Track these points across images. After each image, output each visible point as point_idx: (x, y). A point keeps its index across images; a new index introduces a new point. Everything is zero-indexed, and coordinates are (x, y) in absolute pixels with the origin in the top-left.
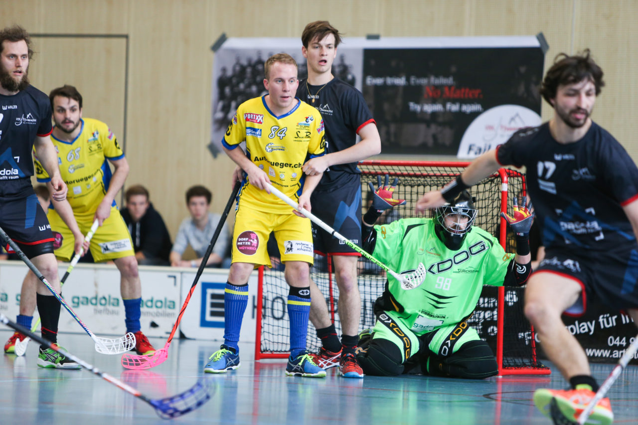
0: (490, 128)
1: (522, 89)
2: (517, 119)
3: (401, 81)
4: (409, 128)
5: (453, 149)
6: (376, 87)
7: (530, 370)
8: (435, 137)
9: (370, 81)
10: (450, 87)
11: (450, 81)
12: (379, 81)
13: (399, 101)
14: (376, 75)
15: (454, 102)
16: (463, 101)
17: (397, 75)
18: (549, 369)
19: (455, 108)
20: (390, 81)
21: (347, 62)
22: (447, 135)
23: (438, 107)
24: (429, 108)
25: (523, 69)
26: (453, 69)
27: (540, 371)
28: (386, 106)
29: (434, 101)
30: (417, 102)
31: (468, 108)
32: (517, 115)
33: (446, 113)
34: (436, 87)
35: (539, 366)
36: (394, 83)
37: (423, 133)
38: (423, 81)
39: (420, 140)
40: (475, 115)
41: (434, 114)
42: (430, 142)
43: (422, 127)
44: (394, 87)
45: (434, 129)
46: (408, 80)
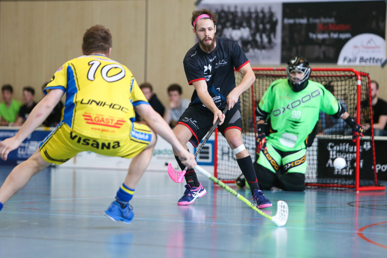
0: (356, 47)
1: (374, 25)
2: (372, 42)
3: (304, 21)
4: (309, 48)
5: (335, 60)
6: (290, 25)
7: (374, 188)
8: (324, 53)
9: (287, 21)
10: (332, 24)
11: (332, 20)
12: (291, 21)
13: (303, 33)
14: (290, 17)
15: (335, 32)
16: (340, 32)
17: (301, 17)
18: (384, 187)
19: (335, 36)
20: (298, 21)
21: (273, 10)
22: (331, 52)
23: (326, 36)
24: (320, 36)
25: (374, 13)
26: (334, 13)
27: (380, 188)
28: (296, 36)
29: (323, 32)
30: (314, 32)
31: (343, 36)
32: (372, 40)
33: (331, 39)
34: (325, 25)
35: (379, 186)
36: (300, 22)
37: (317, 51)
38: (317, 21)
39: (316, 55)
40: (347, 40)
41: (324, 40)
42: (322, 56)
43: (317, 48)
44: (300, 24)
45: (324, 48)
46: (308, 20)
